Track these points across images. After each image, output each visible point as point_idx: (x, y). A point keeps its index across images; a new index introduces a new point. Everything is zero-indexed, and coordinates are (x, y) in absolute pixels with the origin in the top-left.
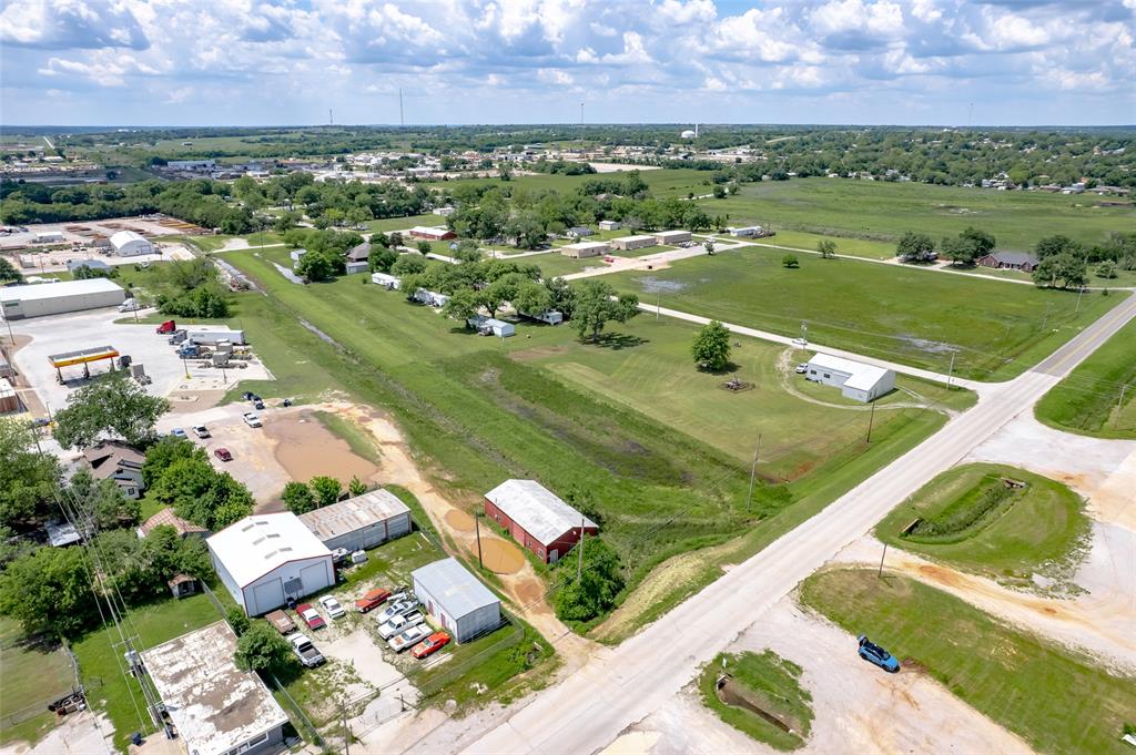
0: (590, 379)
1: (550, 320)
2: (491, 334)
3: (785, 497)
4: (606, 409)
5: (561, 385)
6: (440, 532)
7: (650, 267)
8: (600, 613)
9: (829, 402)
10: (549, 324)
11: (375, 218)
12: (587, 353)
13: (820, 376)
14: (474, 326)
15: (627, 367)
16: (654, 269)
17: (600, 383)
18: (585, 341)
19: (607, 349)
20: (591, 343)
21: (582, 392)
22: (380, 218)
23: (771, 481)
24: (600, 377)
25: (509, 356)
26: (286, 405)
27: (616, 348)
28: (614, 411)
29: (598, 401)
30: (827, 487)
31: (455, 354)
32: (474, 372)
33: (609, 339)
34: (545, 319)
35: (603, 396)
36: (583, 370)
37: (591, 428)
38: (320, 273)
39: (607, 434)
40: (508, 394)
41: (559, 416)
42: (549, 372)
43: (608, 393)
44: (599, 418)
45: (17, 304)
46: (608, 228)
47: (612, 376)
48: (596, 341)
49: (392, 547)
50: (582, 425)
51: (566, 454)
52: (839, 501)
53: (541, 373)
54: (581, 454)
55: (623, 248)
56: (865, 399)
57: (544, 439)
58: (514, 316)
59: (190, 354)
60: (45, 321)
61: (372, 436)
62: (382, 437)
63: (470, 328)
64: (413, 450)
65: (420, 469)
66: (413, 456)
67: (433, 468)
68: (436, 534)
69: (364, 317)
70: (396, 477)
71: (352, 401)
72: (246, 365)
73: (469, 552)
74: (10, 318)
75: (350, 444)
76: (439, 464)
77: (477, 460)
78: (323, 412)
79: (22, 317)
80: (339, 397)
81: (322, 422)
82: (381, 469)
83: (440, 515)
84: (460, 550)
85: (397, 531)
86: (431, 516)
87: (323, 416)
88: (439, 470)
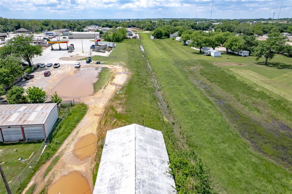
0: (256, 78)
1: (242, 54)
2: (210, 55)
4: (262, 95)
5: (235, 77)
10: (241, 56)
12: (259, 68)
14: (203, 52)
15: (286, 77)
17: (262, 81)
18: (259, 63)
19: (272, 68)
20: (263, 64)
21: (247, 83)
24: (263, 78)
25: (213, 63)
26: (97, 63)
27: (279, 68)
28: (269, 98)
29: (258, 89)
31: (186, 59)
32: (188, 65)
33: (275, 64)
34: (240, 54)
35: (263, 88)
36: (253, 74)
37: (246, 104)
38: (160, 36)
39: (258, 111)
40: (200, 76)
41: (225, 92)
42: (230, 71)
43: (267, 87)
44: (254, 99)
45: (72, 34)
47: (273, 79)
48: (266, 64)
50: (239, 100)
51: (215, 116)
53: (225, 71)
54: (227, 120)
57: (204, 102)
58: (225, 52)
59: (93, 47)
60: (76, 40)
61: (112, 80)
62: (115, 81)
63: (201, 53)
64: (121, 90)
65: (111, 100)
66: (118, 93)
67: (119, 102)
68: (55, 150)
69: (162, 46)
70: (93, 101)
71: (124, 66)
72: (105, 52)
73: (50, 183)
74: (70, 38)
75: (98, 81)
76: (125, 100)
77: (148, 104)
78: (107, 68)
79: (72, 38)
80: (121, 65)
81: (101, 71)
82: (92, 95)
83: (81, 134)
84: (46, 179)
85: (33, 136)
86: (74, 133)
87: (105, 69)
88: (120, 104)
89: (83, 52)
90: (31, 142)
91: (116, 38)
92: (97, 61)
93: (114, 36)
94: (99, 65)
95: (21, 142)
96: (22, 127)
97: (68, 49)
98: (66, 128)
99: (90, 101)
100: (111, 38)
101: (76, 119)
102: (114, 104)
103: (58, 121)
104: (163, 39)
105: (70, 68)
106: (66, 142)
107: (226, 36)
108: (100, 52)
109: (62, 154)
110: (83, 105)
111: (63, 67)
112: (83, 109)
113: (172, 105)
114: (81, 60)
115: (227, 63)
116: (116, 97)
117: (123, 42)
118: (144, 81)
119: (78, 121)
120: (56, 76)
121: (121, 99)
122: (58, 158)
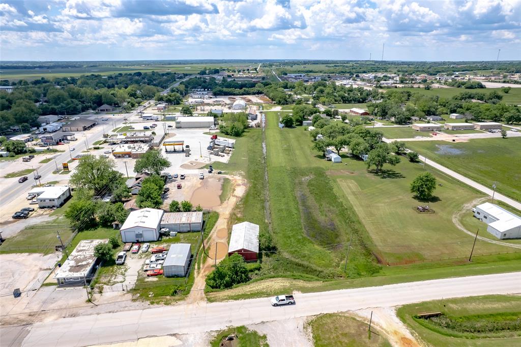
0: (351, 189)
2: (330, 160)
3: (373, 272)
4: (340, 205)
5: (332, 189)
6: (210, 235)
7: (454, 140)
8: (222, 287)
9: (471, 232)
10: (363, 160)
11: (343, 103)
13: (481, 216)
14: (326, 155)
15: (376, 188)
16: (456, 142)
17: (353, 192)
18: (371, 172)
19: (378, 177)
20: (373, 173)
21: (338, 194)
22: (345, 103)
23: (379, 261)
24: (357, 189)
25: (326, 171)
26: (219, 173)
27: (383, 177)
28: (343, 207)
29: (341, 200)
30: (405, 275)
31: (304, 166)
32: (303, 176)
33: (384, 172)
34: (363, 158)
35: (346, 198)
36: (354, 184)
37: (322, 211)
38: (290, 124)
39: (326, 216)
40: (306, 187)
41: (315, 202)
42: (335, 182)
44: (331, 208)
45: (180, 123)
46: (455, 118)
47: (364, 190)
48: (376, 173)
49: (188, 234)
50: (320, 209)
52: (402, 284)
53: (331, 182)
54: (302, 221)
55: (450, 129)
56: (499, 237)
57: (294, 210)
58: (350, 154)
59: (210, 148)
60: (186, 130)
61: (233, 192)
62: (236, 193)
63: (324, 156)
64: (240, 201)
65: (234, 209)
66: (238, 203)
67: (239, 210)
68: (208, 235)
69: (288, 144)
70: (221, 209)
71: (243, 177)
72: (224, 156)
73: (210, 245)
74: (177, 128)
75: (222, 193)
76: (243, 209)
77: (257, 212)
78: (228, 179)
79: (180, 128)
80: (241, 174)
81: (224, 182)
82: (221, 205)
83: (219, 228)
84: (208, 244)
85: (195, 229)
86: (215, 228)
87: (226, 180)
88: (240, 212)
89: (201, 157)
90: (194, 232)
91: (235, 131)
92: (219, 171)
93: (233, 129)
94: (220, 175)
95: (189, 232)
96: (190, 224)
97: (183, 151)
98: (210, 225)
99: (219, 210)
100: (229, 132)
101: (214, 220)
102: (236, 212)
103: (204, 222)
104: (294, 127)
105: (195, 179)
106: (212, 232)
107: (350, 138)
108: (219, 156)
109: (211, 236)
110: (215, 212)
111: (189, 178)
112: (216, 216)
113: (273, 212)
114: (202, 168)
115: (342, 171)
116: (237, 207)
117: (244, 136)
118: (258, 194)
119: (215, 222)
120: (187, 188)
121: (240, 208)
122: (210, 238)
